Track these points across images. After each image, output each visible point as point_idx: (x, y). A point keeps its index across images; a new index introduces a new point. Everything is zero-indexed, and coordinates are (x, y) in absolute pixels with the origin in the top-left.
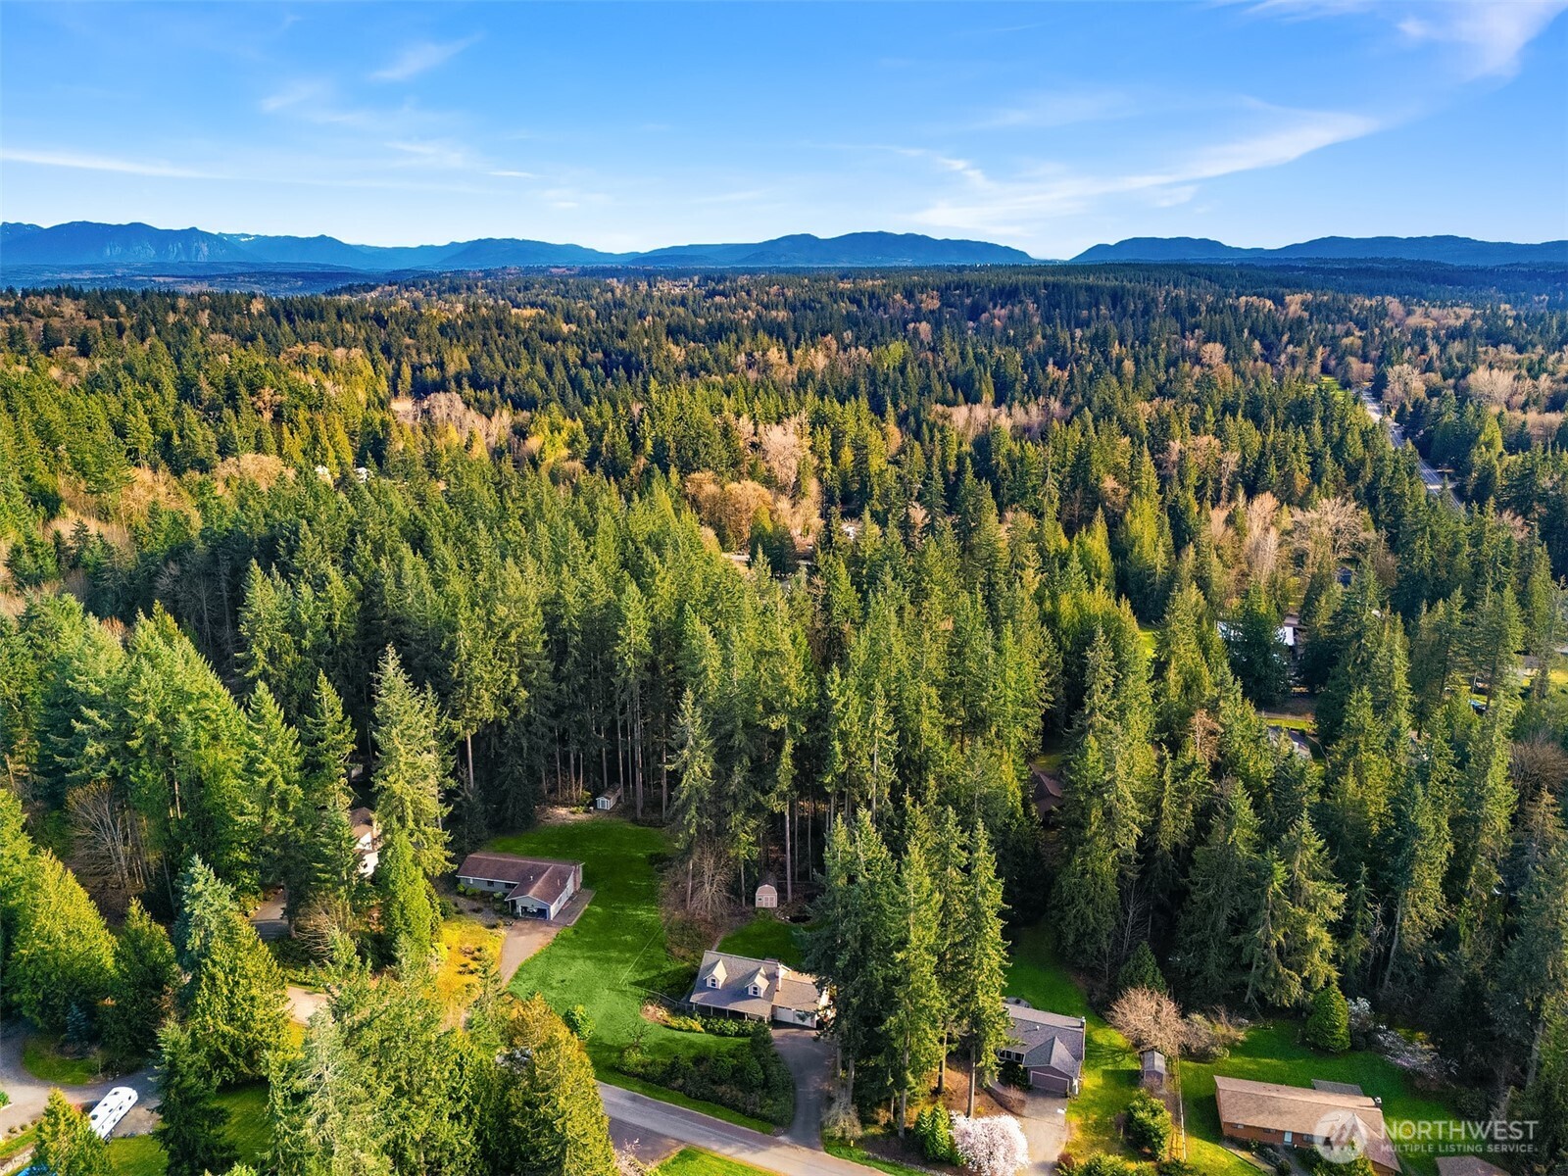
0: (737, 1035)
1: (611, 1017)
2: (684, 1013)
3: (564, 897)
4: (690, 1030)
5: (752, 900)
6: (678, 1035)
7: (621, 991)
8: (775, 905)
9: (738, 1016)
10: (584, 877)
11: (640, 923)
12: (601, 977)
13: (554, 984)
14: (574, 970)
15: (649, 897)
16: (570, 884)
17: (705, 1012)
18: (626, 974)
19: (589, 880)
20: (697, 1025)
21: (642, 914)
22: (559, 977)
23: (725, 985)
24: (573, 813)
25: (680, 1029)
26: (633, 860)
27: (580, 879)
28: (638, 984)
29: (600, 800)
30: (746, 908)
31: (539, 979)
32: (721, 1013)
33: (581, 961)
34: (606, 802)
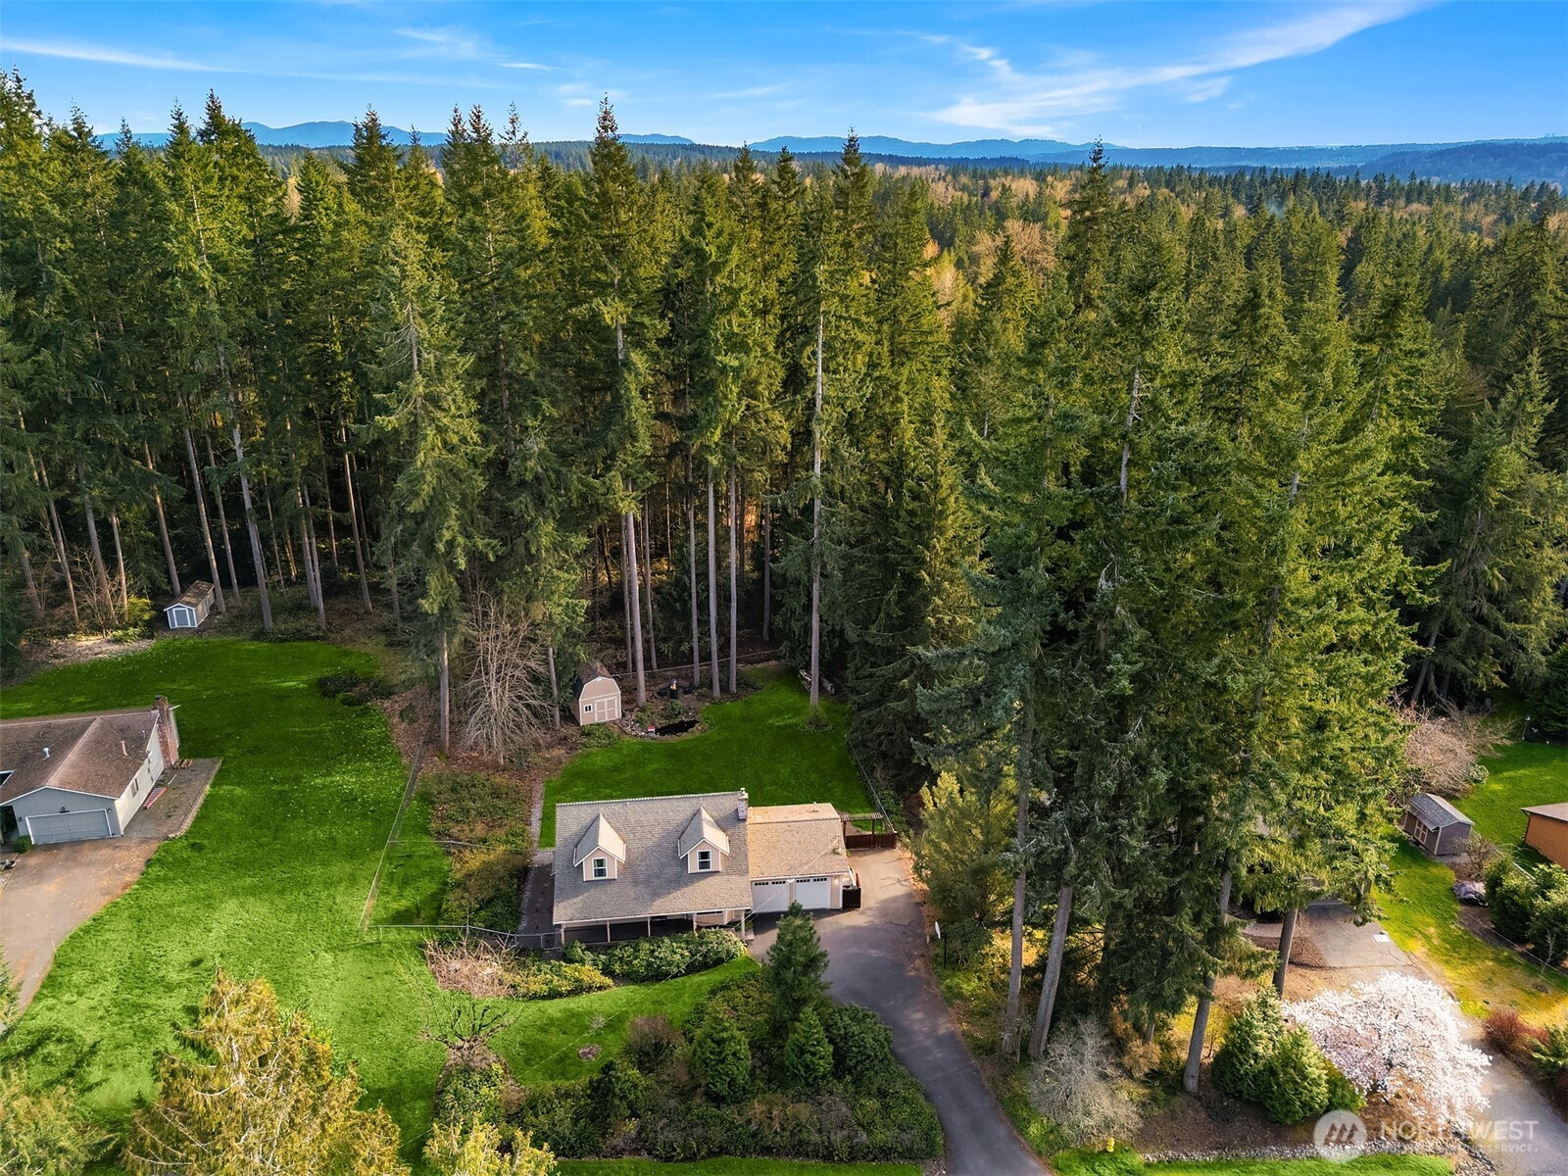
0: (692, 969)
1: (368, 1016)
2: (541, 956)
3: (147, 775)
4: (579, 989)
5: (570, 716)
6: (554, 1008)
7: (366, 946)
8: (618, 715)
9: (677, 926)
10: (182, 740)
11: (349, 800)
12: (301, 927)
13: (173, 976)
14: (218, 931)
15: (354, 748)
16: (153, 746)
17: (594, 936)
18: (364, 906)
19: (195, 743)
20: (590, 973)
21: (345, 780)
22: (180, 955)
23: (628, 867)
24: (117, 641)
25: (554, 995)
26: (283, 695)
27: (174, 742)
28: (401, 918)
29: (173, 611)
30: (568, 730)
31: (123, 976)
32: (630, 931)
33: (232, 905)
34: (189, 613)
